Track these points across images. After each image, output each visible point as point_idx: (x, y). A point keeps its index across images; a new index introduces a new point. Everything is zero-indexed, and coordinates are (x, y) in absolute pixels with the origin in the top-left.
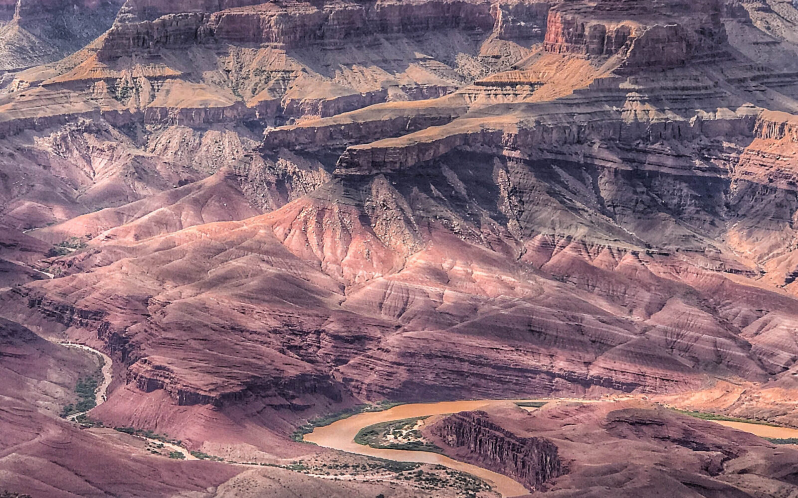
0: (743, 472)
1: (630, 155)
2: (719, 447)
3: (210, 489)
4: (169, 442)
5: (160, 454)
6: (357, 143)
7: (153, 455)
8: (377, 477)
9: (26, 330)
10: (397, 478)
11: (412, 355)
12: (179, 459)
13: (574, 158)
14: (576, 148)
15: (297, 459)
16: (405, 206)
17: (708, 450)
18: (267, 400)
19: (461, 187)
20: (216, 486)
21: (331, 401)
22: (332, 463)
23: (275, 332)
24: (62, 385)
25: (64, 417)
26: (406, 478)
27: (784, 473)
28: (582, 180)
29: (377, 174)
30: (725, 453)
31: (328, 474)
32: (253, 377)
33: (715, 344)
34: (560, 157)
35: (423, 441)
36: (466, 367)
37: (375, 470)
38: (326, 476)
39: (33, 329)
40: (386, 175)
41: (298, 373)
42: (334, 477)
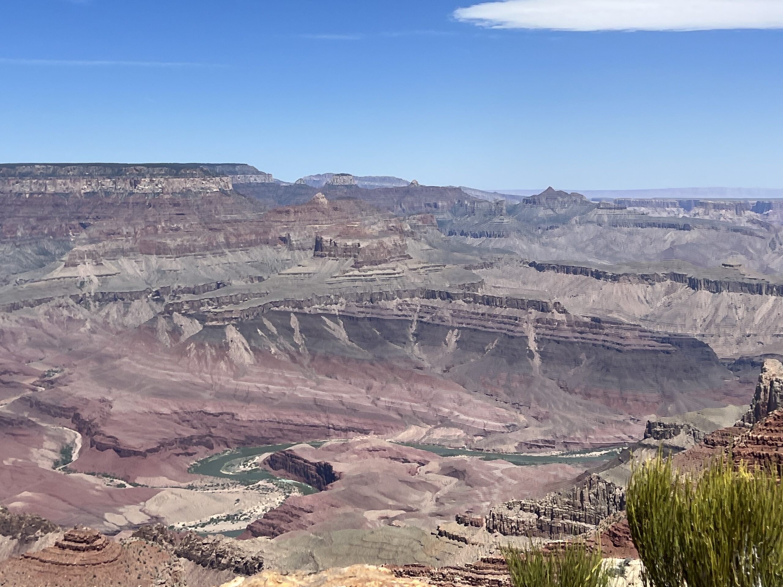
0: (428, 472)
1: (362, 310)
2: (415, 461)
3: (142, 503)
4: (116, 479)
5: (111, 486)
6: (216, 308)
7: (108, 486)
8: (235, 490)
9: (29, 420)
10: (247, 489)
11: (251, 421)
12: (123, 488)
13: (333, 312)
14: (334, 306)
15: (190, 483)
16: (244, 341)
17: (409, 462)
18: (172, 451)
19: (274, 330)
20: (145, 502)
21: (208, 449)
22: (210, 484)
23: (176, 413)
24: (53, 451)
25: (54, 469)
26: (251, 489)
27: (448, 472)
28: (338, 324)
29: (228, 324)
30: (419, 463)
31: (208, 490)
32: (164, 439)
33: (411, 406)
34: (326, 312)
35: (260, 468)
36: (281, 426)
37: (234, 486)
38: (207, 491)
39: (34, 419)
40: (233, 325)
41: (189, 435)
42: (211, 491)
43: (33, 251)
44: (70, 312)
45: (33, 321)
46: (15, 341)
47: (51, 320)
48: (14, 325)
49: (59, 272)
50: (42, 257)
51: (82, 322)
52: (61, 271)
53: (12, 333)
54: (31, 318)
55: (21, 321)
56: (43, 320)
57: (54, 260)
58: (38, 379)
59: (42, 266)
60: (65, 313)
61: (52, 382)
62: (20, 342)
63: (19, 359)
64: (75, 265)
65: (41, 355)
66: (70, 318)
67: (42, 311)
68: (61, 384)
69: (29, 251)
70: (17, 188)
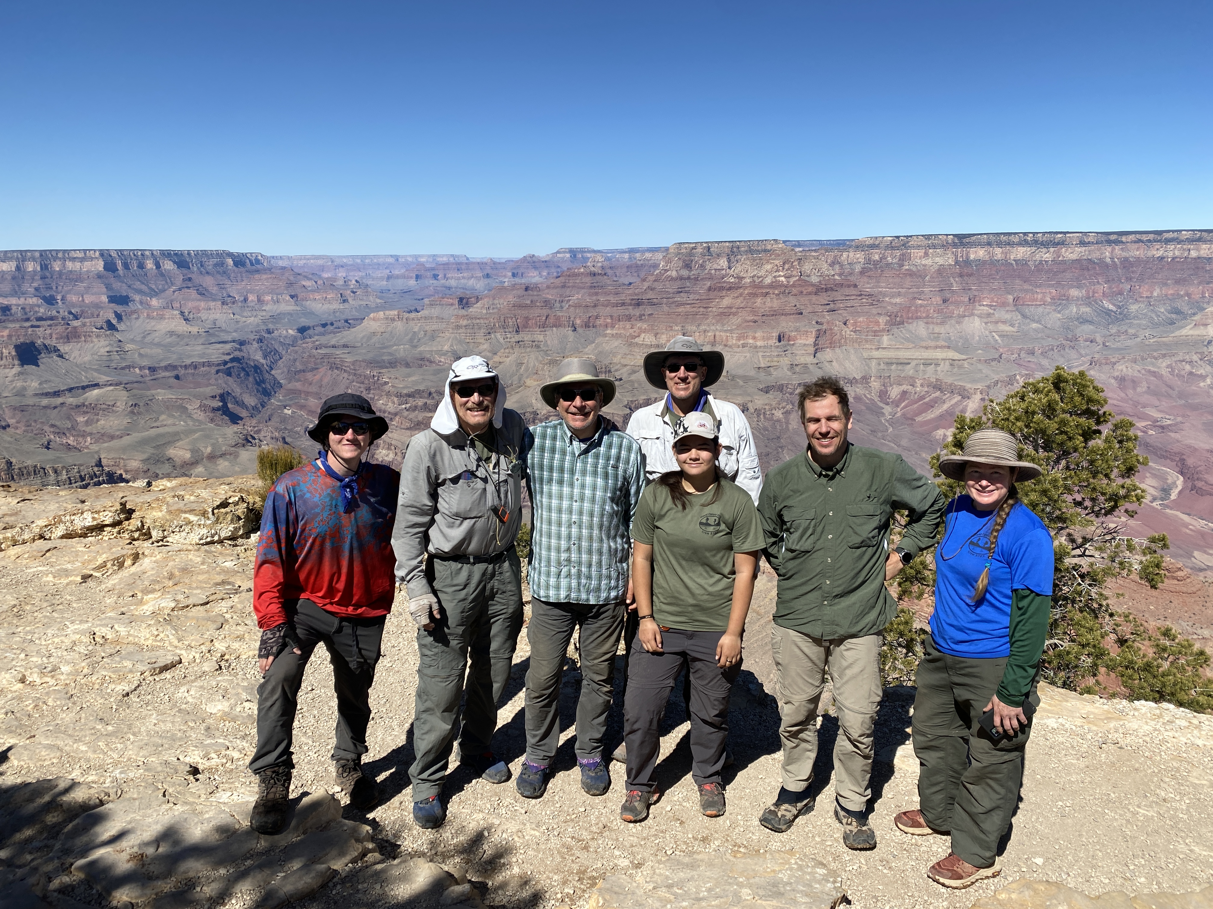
5: (1205, 528)
7: (1202, 528)
25: (1152, 503)
43: (1166, 310)
44: (1193, 367)
45: (1154, 372)
46: (1134, 389)
47: (1172, 373)
48: (1136, 374)
49: (1188, 331)
50: (1174, 316)
51: (1203, 377)
52: (1191, 329)
53: (1133, 381)
54: (1152, 369)
55: (1143, 372)
56: (1164, 372)
57: (1185, 318)
58: (1150, 423)
59: (1172, 323)
60: (1188, 367)
61: (1162, 427)
62: (1139, 390)
63: (1136, 404)
64: (1206, 325)
65: (1157, 403)
66: (1191, 373)
67: (1164, 364)
68: (1171, 431)
69: (1162, 310)
70: (1160, 253)
